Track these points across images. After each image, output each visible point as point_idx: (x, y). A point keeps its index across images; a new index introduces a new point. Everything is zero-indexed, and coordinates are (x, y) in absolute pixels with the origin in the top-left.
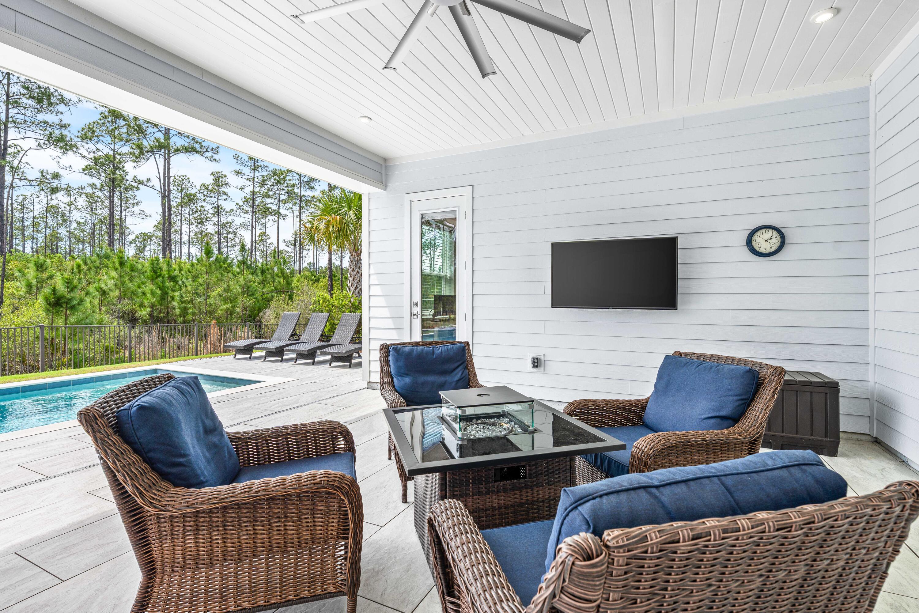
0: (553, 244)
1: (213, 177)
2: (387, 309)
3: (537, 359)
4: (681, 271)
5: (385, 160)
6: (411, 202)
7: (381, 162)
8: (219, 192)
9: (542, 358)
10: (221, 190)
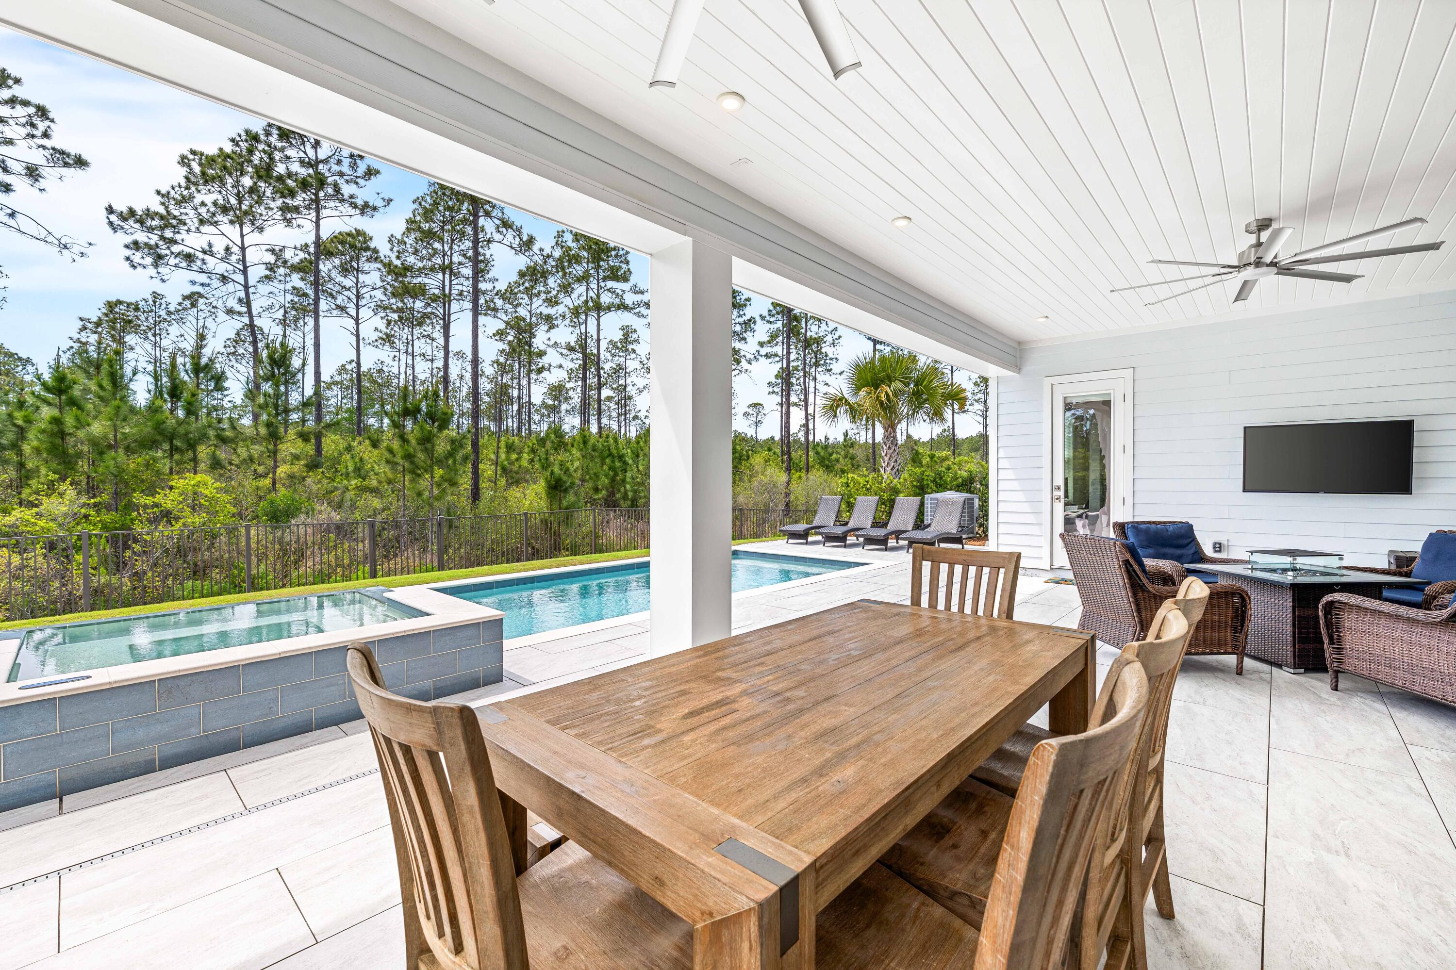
0: (1245, 428)
1: (622, 332)
2: (1021, 493)
3: (1220, 544)
4: (1417, 455)
5: (1020, 343)
6: (1052, 385)
7: (1015, 345)
8: (627, 350)
9: (1226, 543)
10: (630, 347)
